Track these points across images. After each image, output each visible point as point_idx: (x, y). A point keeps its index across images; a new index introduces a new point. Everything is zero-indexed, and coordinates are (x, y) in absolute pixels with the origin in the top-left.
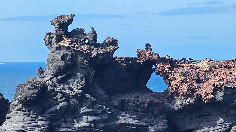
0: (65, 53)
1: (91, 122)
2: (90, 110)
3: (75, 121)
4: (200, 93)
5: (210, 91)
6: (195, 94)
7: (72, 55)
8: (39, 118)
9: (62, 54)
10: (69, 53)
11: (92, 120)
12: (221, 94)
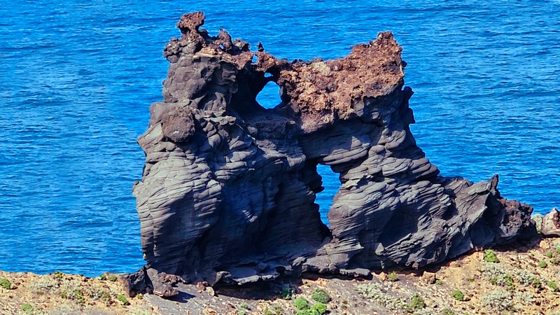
0: (207, 66)
1: (243, 160)
2: (242, 143)
3: (227, 160)
4: (337, 107)
5: (348, 105)
6: (332, 109)
7: (216, 69)
8: (197, 160)
9: (202, 68)
10: (213, 66)
11: (245, 156)
12: (360, 106)
